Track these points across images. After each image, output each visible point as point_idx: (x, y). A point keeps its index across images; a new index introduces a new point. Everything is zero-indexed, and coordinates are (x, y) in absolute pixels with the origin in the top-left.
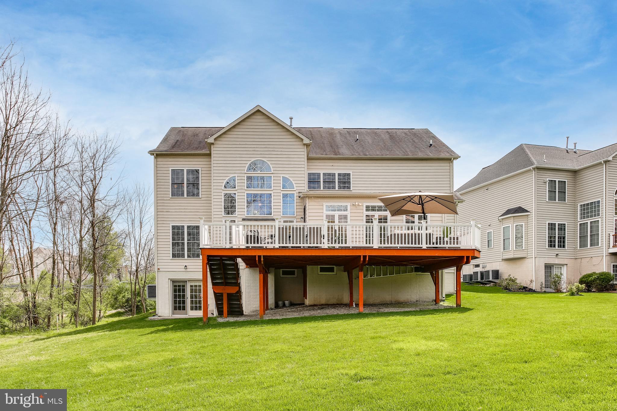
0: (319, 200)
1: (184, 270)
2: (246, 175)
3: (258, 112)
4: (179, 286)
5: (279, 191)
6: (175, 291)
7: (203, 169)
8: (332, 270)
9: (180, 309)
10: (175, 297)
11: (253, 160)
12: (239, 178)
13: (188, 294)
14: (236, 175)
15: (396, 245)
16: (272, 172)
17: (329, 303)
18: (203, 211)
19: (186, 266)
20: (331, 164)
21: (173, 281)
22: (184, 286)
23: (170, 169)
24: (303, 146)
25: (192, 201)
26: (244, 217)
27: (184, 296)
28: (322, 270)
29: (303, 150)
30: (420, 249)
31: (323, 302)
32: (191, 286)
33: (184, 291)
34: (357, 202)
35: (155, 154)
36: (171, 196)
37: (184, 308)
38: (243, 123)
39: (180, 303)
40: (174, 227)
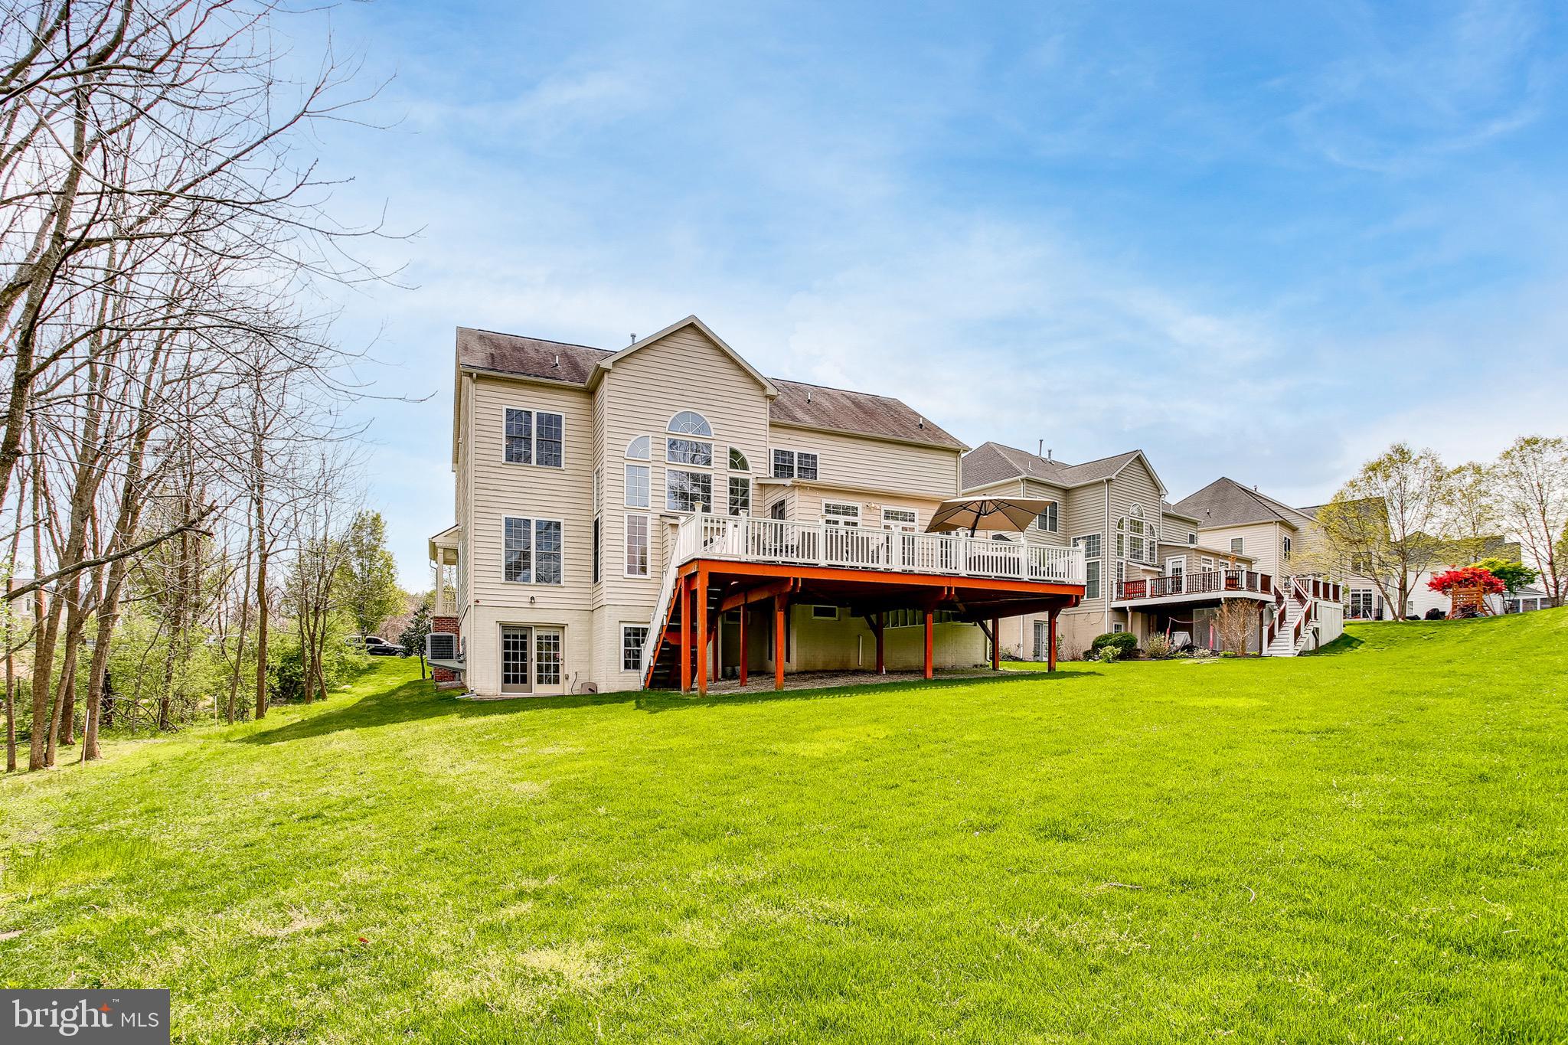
0: (818, 494)
1: (528, 605)
2: (667, 437)
3: (692, 327)
4: (515, 637)
5: (725, 472)
6: (506, 645)
7: (569, 416)
8: (831, 613)
9: (515, 681)
10: (506, 656)
11: (681, 410)
12: (655, 440)
13: (533, 651)
14: (650, 434)
15: (990, 573)
16: (713, 437)
17: (829, 668)
18: (567, 494)
19: (532, 598)
20: (788, 436)
21: (505, 627)
22: (524, 637)
23: (505, 408)
24: (764, 400)
25: (548, 474)
26: (662, 512)
27: (524, 656)
28: (818, 612)
29: (764, 405)
30: (1020, 582)
31: (820, 667)
32: (539, 638)
33: (524, 646)
34: (874, 503)
35: (475, 375)
36: (504, 461)
37: (524, 680)
38: (665, 343)
39: (516, 669)
40: (509, 522)
